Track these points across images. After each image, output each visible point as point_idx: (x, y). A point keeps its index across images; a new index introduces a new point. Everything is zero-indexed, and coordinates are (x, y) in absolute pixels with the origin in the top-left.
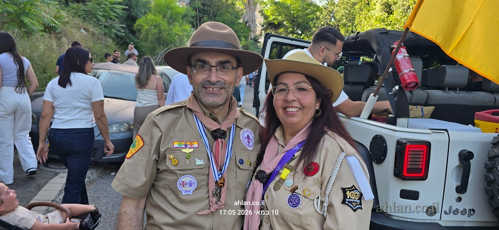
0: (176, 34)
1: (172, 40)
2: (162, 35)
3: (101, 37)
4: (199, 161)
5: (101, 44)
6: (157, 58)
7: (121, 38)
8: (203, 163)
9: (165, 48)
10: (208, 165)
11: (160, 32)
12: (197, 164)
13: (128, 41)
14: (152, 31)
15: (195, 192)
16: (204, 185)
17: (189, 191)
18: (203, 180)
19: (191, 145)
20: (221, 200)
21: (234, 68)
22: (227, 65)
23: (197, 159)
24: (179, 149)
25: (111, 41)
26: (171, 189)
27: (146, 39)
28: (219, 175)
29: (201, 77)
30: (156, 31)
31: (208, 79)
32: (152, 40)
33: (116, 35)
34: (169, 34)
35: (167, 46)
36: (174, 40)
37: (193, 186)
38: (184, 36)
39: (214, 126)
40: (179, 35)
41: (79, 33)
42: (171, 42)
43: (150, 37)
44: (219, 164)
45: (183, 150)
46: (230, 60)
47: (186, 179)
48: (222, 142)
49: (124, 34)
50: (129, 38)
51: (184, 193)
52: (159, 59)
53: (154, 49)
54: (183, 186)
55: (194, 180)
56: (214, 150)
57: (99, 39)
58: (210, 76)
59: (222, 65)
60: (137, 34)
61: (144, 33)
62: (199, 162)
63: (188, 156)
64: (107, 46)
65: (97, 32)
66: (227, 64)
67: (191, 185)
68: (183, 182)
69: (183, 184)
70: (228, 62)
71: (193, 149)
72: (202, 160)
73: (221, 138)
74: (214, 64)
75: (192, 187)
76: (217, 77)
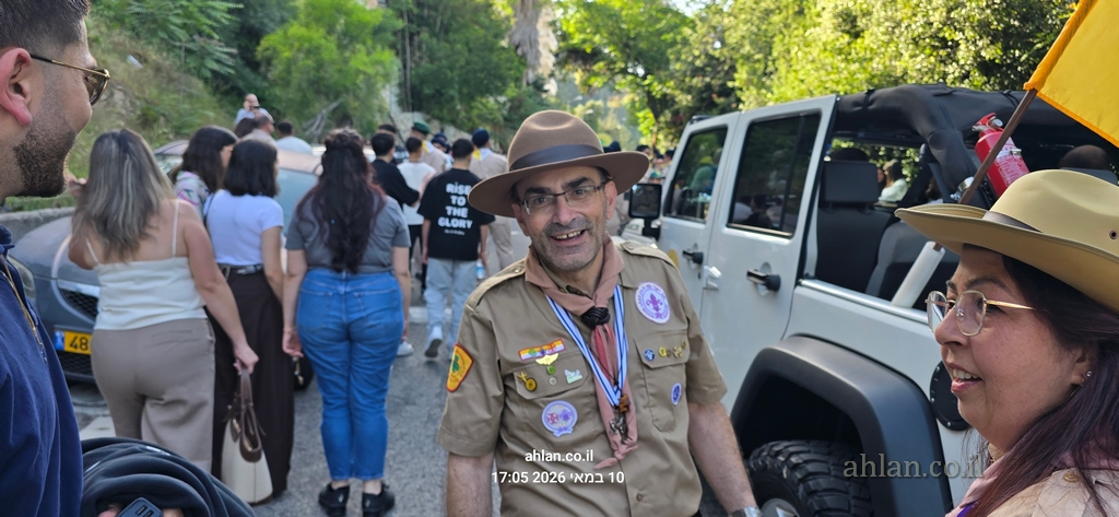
0: (358, 72)
1: (348, 84)
2: (326, 72)
3: (175, 75)
4: (572, 374)
5: (178, 91)
6: (312, 125)
7: (225, 78)
8: (581, 377)
9: (332, 102)
10: (590, 378)
11: (320, 66)
12: (570, 381)
13: (241, 84)
14: (300, 63)
15: (577, 427)
16: (588, 413)
17: (565, 429)
18: (586, 405)
19: (552, 348)
20: (630, 435)
21: (598, 188)
22: (586, 186)
23: (567, 372)
24: (532, 361)
25: (200, 84)
26: (533, 430)
27: (286, 83)
28: (616, 393)
29: (542, 219)
30: (310, 62)
31: (555, 221)
32: (300, 85)
33: (214, 72)
34: (340, 71)
35: (336, 98)
36: (355, 84)
37: (571, 418)
38: (377, 74)
39: (583, 305)
40: (365, 73)
41: (123, 65)
42: (347, 90)
43: (296, 77)
44: (611, 373)
45: (540, 361)
46: (587, 176)
47: (557, 408)
48: (605, 331)
49: (232, 71)
50: (242, 77)
51: (557, 434)
52: (318, 128)
53: (304, 104)
54: (554, 422)
55: (569, 408)
56: (594, 350)
57: (171, 80)
58: (556, 214)
59: (575, 188)
60: (262, 69)
61: (280, 68)
62: (573, 377)
63: (550, 370)
64: (190, 96)
65: (167, 63)
66: (583, 185)
67: (566, 417)
68: (552, 415)
69: (553, 419)
70: (584, 180)
71: (557, 355)
72: (578, 372)
73: (602, 324)
74: (560, 191)
75: (569, 422)
76: (571, 213)
